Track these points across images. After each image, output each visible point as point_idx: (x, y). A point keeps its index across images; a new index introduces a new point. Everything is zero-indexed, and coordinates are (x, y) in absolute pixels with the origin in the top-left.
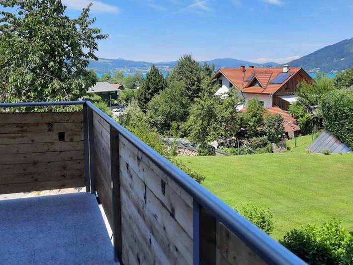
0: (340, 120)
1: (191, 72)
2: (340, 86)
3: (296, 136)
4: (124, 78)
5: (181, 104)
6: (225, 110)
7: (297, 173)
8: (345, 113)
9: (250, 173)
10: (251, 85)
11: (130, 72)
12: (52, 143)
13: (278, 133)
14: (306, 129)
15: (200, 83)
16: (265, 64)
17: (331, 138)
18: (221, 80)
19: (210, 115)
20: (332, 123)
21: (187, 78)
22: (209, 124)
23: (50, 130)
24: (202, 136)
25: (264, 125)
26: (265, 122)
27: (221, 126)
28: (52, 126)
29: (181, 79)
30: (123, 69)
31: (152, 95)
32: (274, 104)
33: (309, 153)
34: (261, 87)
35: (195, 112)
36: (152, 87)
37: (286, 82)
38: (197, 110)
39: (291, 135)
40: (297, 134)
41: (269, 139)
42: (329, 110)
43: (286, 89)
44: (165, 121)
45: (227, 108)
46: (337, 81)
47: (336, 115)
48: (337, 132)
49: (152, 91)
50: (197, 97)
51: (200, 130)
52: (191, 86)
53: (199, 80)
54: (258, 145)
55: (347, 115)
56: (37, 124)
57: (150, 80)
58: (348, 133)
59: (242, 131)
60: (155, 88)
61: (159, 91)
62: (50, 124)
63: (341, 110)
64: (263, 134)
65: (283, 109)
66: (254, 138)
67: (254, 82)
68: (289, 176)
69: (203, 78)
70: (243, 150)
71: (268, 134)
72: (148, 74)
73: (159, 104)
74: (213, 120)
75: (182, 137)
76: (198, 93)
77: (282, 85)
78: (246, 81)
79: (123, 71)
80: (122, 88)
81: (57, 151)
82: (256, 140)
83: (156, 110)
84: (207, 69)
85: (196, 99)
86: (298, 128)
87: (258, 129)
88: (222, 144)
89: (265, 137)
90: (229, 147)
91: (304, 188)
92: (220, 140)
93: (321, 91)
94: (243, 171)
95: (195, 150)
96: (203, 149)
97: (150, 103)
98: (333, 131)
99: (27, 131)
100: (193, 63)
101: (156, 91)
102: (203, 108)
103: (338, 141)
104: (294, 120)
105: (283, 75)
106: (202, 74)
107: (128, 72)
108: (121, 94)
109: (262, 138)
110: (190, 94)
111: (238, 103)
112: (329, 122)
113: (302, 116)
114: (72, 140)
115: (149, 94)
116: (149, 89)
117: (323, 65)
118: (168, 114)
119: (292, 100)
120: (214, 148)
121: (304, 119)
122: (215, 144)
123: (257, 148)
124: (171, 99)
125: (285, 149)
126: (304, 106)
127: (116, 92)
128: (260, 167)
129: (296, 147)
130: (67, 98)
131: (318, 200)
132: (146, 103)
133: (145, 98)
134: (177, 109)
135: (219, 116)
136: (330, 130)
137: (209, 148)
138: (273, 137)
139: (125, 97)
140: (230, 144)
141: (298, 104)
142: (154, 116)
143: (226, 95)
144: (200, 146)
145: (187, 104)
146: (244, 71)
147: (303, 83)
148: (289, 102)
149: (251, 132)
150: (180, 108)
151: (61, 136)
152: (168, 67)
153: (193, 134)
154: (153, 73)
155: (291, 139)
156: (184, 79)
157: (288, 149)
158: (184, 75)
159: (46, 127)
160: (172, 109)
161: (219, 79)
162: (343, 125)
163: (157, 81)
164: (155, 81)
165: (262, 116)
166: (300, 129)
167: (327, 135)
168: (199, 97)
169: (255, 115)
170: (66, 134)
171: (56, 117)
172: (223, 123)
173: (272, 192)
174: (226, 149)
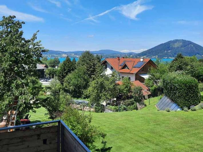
0: (173, 90)
1: (90, 60)
2: (172, 70)
3: (149, 98)
4: (47, 61)
5: (84, 79)
6: (110, 84)
7: (155, 125)
8: (176, 87)
9: (129, 126)
10: (123, 68)
11: (51, 57)
12: (39, 146)
13: (139, 97)
14: (154, 94)
15: (94, 66)
16: (129, 53)
17: (168, 100)
18: (106, 65)
19: (102, 87)
20: (169, 92)
21: (87, 64)
22: (101, 92)
23: (38, 139)
24: (97, 99)
25: (132, 92)
26: (133, 90)
27: (108, 93)
28: (40, 136)
29: (84, 64)
30: (47, 55)
31: (67, 74)
32: (136, 79)
33: (158, 111)
34: (129, 69)
35: (93, 85)
36: (67, 69)
37: (142, 67)
38: (94, 84)
39: (146, 97)
40: (149, 96)
41: (135, 100)
42: (167, 84)
43: (142, 70)
44: (75, 89)
45: (111, 83)
46: (170, 67)
47: (171, 88)
48: (172, 97)
49: (67, 72)
50: (93, 75)
51: (96, 96)
52: (90, 69)
53: (94, 65)
54: (129, 104)
55: (177, 88)
56: (32, 136)
57: (65, 65)
58: (178, 98)
59: (120, 96)
60: (69, 69)
61: (71, 71)
62: (39, 135)
63: (174, 85)
64: (131, 97)
65: (141, 82)
66: (127, 100)
67: (125, 66)
68: (150, 127)
69: (97, 64)
70: (121, 107)
71: (134, 97)
72: (64, 62)
73: (71, 79)
74: (103, 90)
75: (85, 98)
76: (93, 72)
77: (141, 68)
78: (121, 66)
79: (47, 56)
80: (46, 67)
81: (42, 151)
82: (128, 101)
83: (69, 82)
84: (98, 58)
85: (92, 76)
86: (150, 93)
87: (129, 94)
88: (109, 104)
89: (133, 99)
90: (113, 105)
91: (160, 136)
92: (107, 101)
93: (162, 72)
94: (124, 125)
95: (93, 107)
96: (98, 107)
97: (66, 79)
98: (170, 96)
99: (25, 141)
100: (90, 55)
101: (69, 71)
102: (98, 83)
103: (173, 102)
104: (147, 88)
105: (141, 63)
106: (96, 62)
107: (50, 57)
108: (46, 71)
109: (131, 100)
110: (89, 73)
111: (117, 80)
112: (167, 91)
113: (152, 86)
114: (50, 143)
115: (65, 73)
116: (65, 70)
117: (160, 54)
118: (76, 85)
119: (146, 77)
120: (104, 105)
121: (153, 88)
122: (104, 103)
123: (128, 106)
124: (78, 76)
125: (144, 106)
126: (152, 81)
127: (43, 69)
128: (133, 121)
129: (149, 104)
130: (26, 89)
131: (168, 144)
132: (63, 78)
133: (62, 75)
134: (82, 82)
135: (107, 88)
136: (168, 95)
137: (101, 106)
138: (137, 99)
139: (49, 72)
140: (113, 103)
141: (149, 79)
142: (68, 86)
143: (111, 75)
144: (96, 105)
145: (87, 79)
146: (119, 60)
147: (152, 68)
148: (144, 78)
149: (125, 96)
150: (84, 82)
151: (45, 142)
152: (73, 54)
153: (92, 97)
154: (67, 61)
155: (147, 99)
156: (86, 64)
157: (145, 105)
158: (85, 62)
159: (36, 137)
160: (79, 82)
161: (105, 64)
162: (175, 94)
163: (70, 65)
164: (69, 65)
165: (130, 87)
166: (151, 93)
167: (166, 98)
168: (94, 75)
169: (127, 87)
170: (48, 140)
171: (42, 131)
172: (109, 92)
173: (143, 139)
174: (111, 106)
